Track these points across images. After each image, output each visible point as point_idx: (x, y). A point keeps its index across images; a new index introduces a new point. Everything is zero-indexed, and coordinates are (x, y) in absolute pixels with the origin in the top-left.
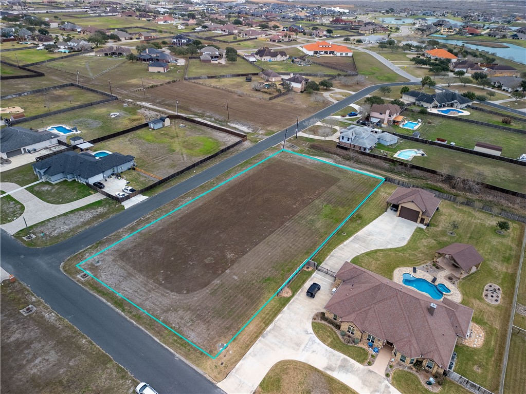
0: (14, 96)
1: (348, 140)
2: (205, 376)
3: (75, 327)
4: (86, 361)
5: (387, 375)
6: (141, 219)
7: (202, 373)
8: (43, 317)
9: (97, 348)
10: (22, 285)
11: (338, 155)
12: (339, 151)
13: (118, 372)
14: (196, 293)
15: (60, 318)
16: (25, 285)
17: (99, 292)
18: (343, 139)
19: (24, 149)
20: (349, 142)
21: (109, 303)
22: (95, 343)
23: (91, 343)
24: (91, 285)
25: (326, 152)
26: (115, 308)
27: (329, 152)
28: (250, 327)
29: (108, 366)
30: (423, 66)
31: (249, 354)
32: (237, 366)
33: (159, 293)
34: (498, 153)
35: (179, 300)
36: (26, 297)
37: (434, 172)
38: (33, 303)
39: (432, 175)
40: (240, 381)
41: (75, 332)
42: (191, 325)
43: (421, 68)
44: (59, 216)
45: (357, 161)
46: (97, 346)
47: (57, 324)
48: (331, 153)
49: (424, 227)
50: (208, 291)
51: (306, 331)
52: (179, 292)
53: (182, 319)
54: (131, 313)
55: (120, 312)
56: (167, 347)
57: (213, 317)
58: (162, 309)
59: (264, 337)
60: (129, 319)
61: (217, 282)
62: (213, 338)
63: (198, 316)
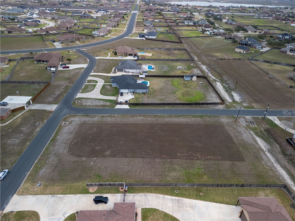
0: (157, 49)
2: (20, 188)
3: (34, 138)
4: (18, 150)
6: (112, 115)
7: (21, 186)
8: (37, 128)
9: (25, 149)
13: (14, 161)
14: (72, 156)
15: (38, 132)
16: (51, 115)
17: (57, 132)
19: (125, 70)
21: (52, 138)
23: (27, 146)
26: (50, 140)
28: (58, 187)
29: (17, 157)
31: (38, 197)
32: (28, 196)
33: (65, 146)
35: (64, 154)
36: (45, 119)
38: (43, 122)
40: (18, 202)
41: (32, 139)
42: (50, 167)
50: (76, 159)
51: (65, 213)
52: (69, 152)
53: (52, 162)
54: (49, 145)
55: (48, 143)
56: (33, 167)
57: (58, 171)
58: (56, 153)
59: (52, 197)
60: (45, 147)
61: (84, 159)
62: (44, 178)
63: (57, 166)
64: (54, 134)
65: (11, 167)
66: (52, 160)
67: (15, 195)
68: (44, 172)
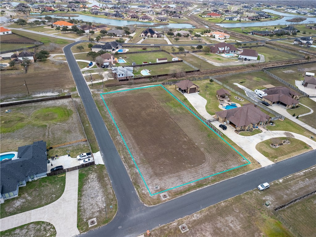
1: (123, 75)
2: (257, 169)
3: (211, 206)
4: (238, 205)
5: (267, 130)
6: (123, 161)
7: (255, 169)
8: (195, 221)
9: (230, 199)
10: (156, 229)
11: (124, 84)
12: (122, 82)
13: (248, 195)
14: (206, 157)
15: (200, 212)
16: (157, 227)
17: (185, 192)
18: (119, 76)
21: (197, 189)
22: (226, 200)
23: (226, 201)
24: (177, 194)
25: (117, 85)
26: (203, 188)
27: (118, 85)
29: (243, 197)
30: (67, 32)
31: (250, 154)
32: (255, 159)
33: (199, 169)
34: (166, 61)
35: (209, 164)
36: (170, 228)
38: (178, 225)
40: (263, 161)
41: (215, 207)
42: (227, 165)
43: (66, 33)
44: (79, 199)
45: (135, 84)
46: (229, 199)
47: (203, 214)
48: (120, 85)
49: (199, 93)
50: (207, 154)
51: (243, 137)
52: (203, 163)
53: (222, 166)
54: (209, 183)
55: (206, 186)
56: (238, 176)
57: (225, 157)
58: (212, 171)
59: (242, 148)
60: (214, 184)
61: (202, 149)
62: (238, 161)
63: (222, 161)
64: (191, 192)
65: (254, 191)
66: (220, 169)
67: (263, 166)
68: (234, 164)
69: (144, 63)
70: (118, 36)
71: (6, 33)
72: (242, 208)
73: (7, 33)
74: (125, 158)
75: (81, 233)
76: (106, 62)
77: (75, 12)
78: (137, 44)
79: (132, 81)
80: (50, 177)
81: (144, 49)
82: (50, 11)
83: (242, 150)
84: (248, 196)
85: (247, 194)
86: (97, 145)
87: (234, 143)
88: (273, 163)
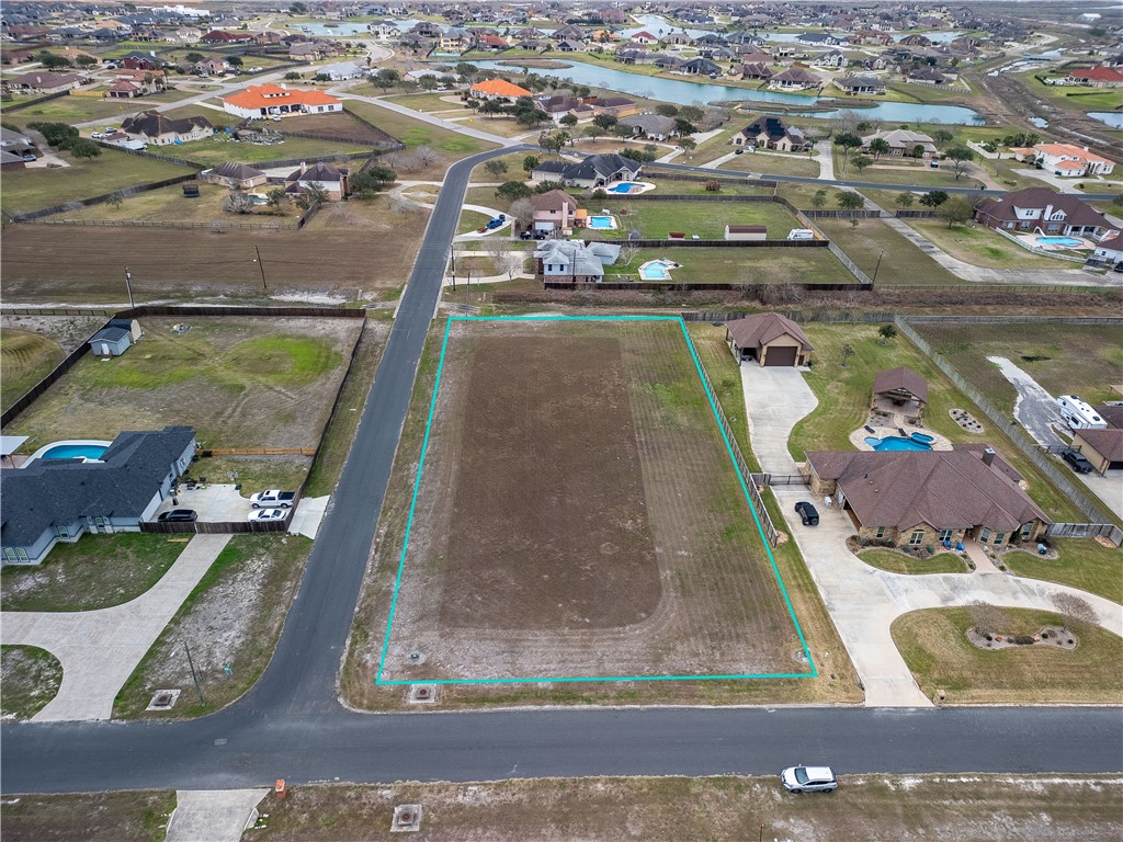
1: (562, 270)
2: (836, 705)
3: (551, 778)
4: (652, 811)
5: (1002, 568)
6: (377, 544)
7: (828, 706)
8: (460, 807)
9: (639, 781)
10: (316, 789)
11: (557, 301)
12: (554, 293)
13: (723, 788)
14: (660, 606)
15: (498, 786)
16: (324, 784)
17: (499, 700)
18: (550, 270)
20: (565, 272)
21: (547, 707)
22: (624, 777)
23: (618, 781)
24: (467, 701)
25: (533, 301)
26: (568, 707)
27: (537, 301)
28: (798, 607)
29: (694, 790)
30: (495, 116)
31: (848, 641)
32: (856, 666)
33: (604, 640)
34: (761, 237)
35: (651, 631)
36: (364, 800)
37: (726, 287)
38: (397, 801)
39: (724, 292)
40: (886, 681)
41: (562, 785)
42: (722, 655)
43: (492, 118)
44: (175, 621)
45: (598, 303)
46: (635, 778)
47: (505, 796)
48: (543, 302)
49: (808, 369)
50: (673, 594)
51: (866, 571)
52: (634, 621)
53: (697, 655)
54: (606, 697)
55: (586, 707)
56: (735, 707)
57: (735, 625)
58: (647, 661)
59: (833, 610)
60: (618, 708)
61: (666, 574)
62: (776, 653)
63: (713, 636)
64: (517, 708)
65: (759, 781)
66: (686, 660)
67: (868, 703)
68: (751, 660)
69: (673, 235)
70: (652, 139)
71: (326, 109)
72: (663, 826)
73: (331, 107)
74: (389, 535)
75: (113, 717)
76: (545, 221)
77: (570, 53)
78: (701, 170)
79: (588, 293)
80: (148, 537)
81: (709, 189)
82: (494, 47)
83: (826, 616)
84: (720, 793)
85: (722, 784)
86: (336, 476)
87: (812, 584)
88: (927, 703)
